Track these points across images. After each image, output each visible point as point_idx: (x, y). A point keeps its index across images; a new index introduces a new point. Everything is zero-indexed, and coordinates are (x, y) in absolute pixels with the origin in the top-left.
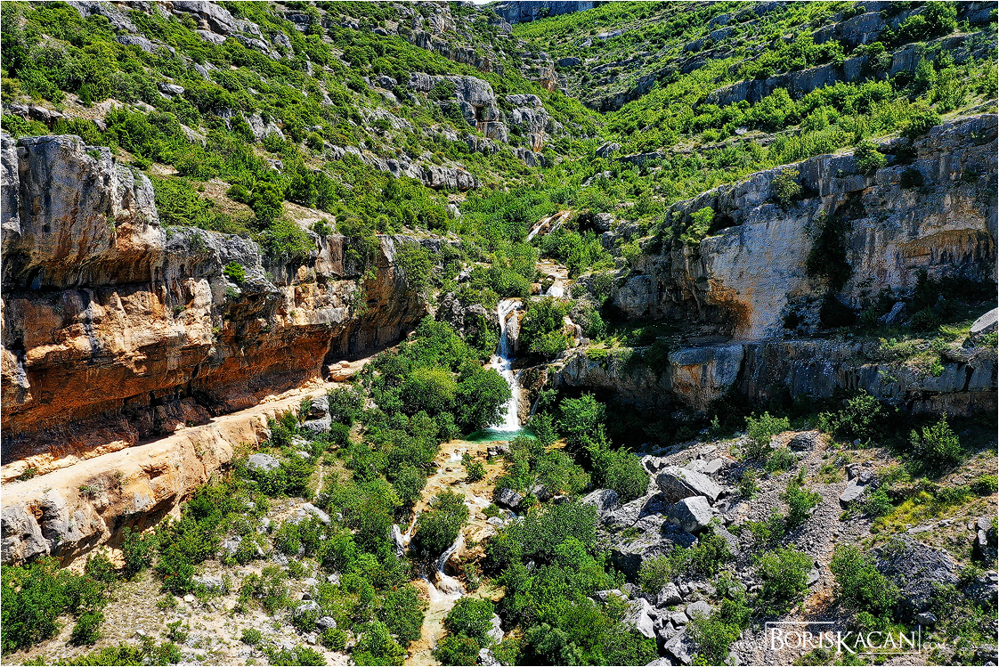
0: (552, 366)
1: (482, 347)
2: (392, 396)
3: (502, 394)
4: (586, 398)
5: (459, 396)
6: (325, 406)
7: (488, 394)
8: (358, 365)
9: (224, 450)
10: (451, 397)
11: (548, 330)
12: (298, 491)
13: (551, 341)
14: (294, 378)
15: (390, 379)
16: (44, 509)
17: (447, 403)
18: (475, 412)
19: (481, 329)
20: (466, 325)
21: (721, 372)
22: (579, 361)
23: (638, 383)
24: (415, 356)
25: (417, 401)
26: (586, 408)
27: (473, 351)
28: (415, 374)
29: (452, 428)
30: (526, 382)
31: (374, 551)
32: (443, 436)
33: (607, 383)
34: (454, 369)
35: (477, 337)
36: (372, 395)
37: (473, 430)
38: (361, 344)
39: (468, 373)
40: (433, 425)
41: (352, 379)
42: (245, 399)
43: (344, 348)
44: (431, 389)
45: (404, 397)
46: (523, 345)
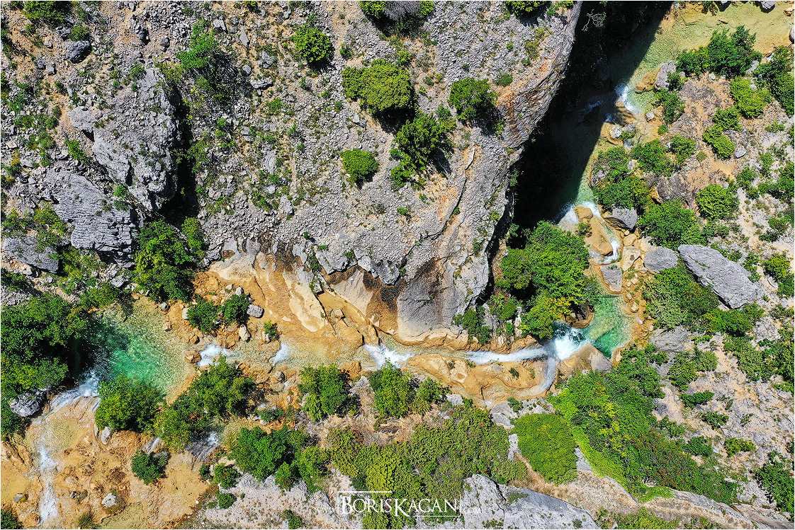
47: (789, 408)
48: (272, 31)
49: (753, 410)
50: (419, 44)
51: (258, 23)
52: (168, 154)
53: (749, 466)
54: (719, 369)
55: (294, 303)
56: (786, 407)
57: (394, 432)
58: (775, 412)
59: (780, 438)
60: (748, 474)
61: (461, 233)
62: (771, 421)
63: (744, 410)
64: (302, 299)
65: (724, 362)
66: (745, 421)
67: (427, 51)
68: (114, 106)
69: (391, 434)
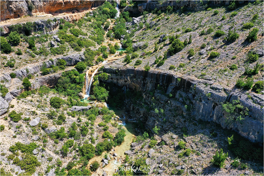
0: (124, 9)
1: (114, 6)
2: (101, 12)
3: (116, 12)
4: (127, 12)
5: (110, 12)
6: (92, 12)
7: (114, 12)
8: (96, 8)
9: (81, 16)
10: (109, 12)
11: (124, 3)
12: (90, 21)
13: (124, 4)
14: (87, 9)
15: (100, 10)
16: (67, 17)
17: (109, 13)
18: (113, 15)
19: (114, 3)
20: (112, 2)
21: (144, 7)
22: (127, 7)
23: (135, 10)
24: (104, 7)
25: (104, 12)
26: (127, 13)
27: (113, 6)
28: (104, 9)
29: (109, 17)
30: (121, 11)
31: (100, 28)
32: (108, 18)
33: (131, 10)
34: (110, 9)
35: (113, 4)
36: (98, 12)
37: (112, 17)
38: (96, 5)
39: (111, 9)
40: (107, 16)
41: (95, 10)
42: (82, 11)
43: (93, 6)
44: (106, 11)
45: (103, 12)
46: (120, 5)
57: (96, 58)
61: (114, 65)
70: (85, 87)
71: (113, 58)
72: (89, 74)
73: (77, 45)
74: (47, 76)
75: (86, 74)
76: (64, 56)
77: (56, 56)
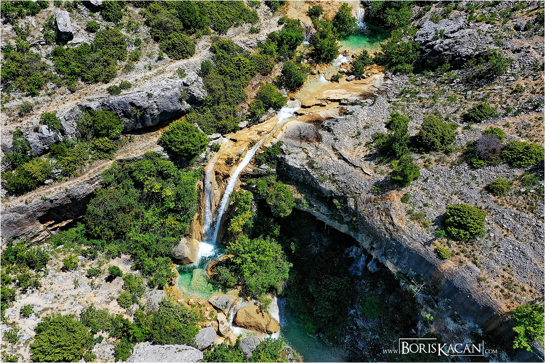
47: (54, 309)
48: (497, 99)
49: (75, 292)
50: (454, 159)
51: (504, 93)
52: (451, 53)
53: (54, 261)
54: (115, 303)
55: (344, 91)
56: (57, 308)
57: (253, 88)
58: (62, 300)
59: (48, 287)
60: (52, 257)
61: (326, 157)
62: (61, 294)
63: (81, 289)
64: (343, 94)
65: (114, 309)
66: (76, 284)
67: (448, 163)
68: (486, 36)
69: (253, 86)
70: (199, 218)
71: (325, 87)
72: (217, 173)
73: (178, 23)
74: (34, 198)
75: (204, 174)
76: (112, 91)
77: (77, 94)
